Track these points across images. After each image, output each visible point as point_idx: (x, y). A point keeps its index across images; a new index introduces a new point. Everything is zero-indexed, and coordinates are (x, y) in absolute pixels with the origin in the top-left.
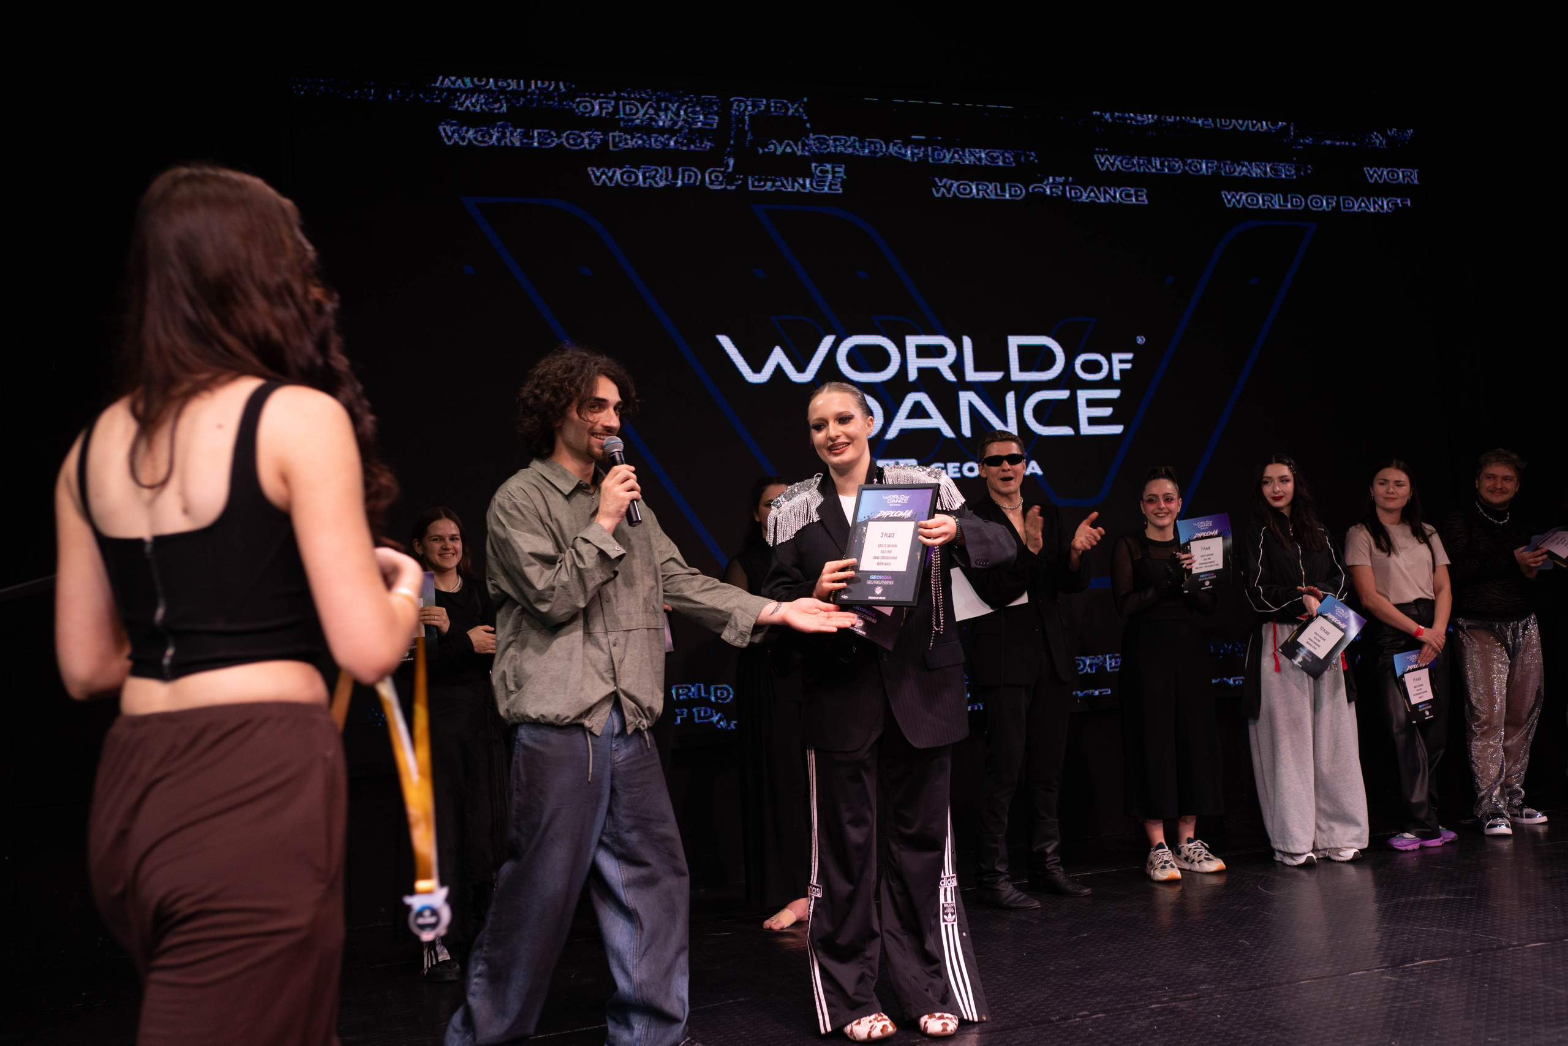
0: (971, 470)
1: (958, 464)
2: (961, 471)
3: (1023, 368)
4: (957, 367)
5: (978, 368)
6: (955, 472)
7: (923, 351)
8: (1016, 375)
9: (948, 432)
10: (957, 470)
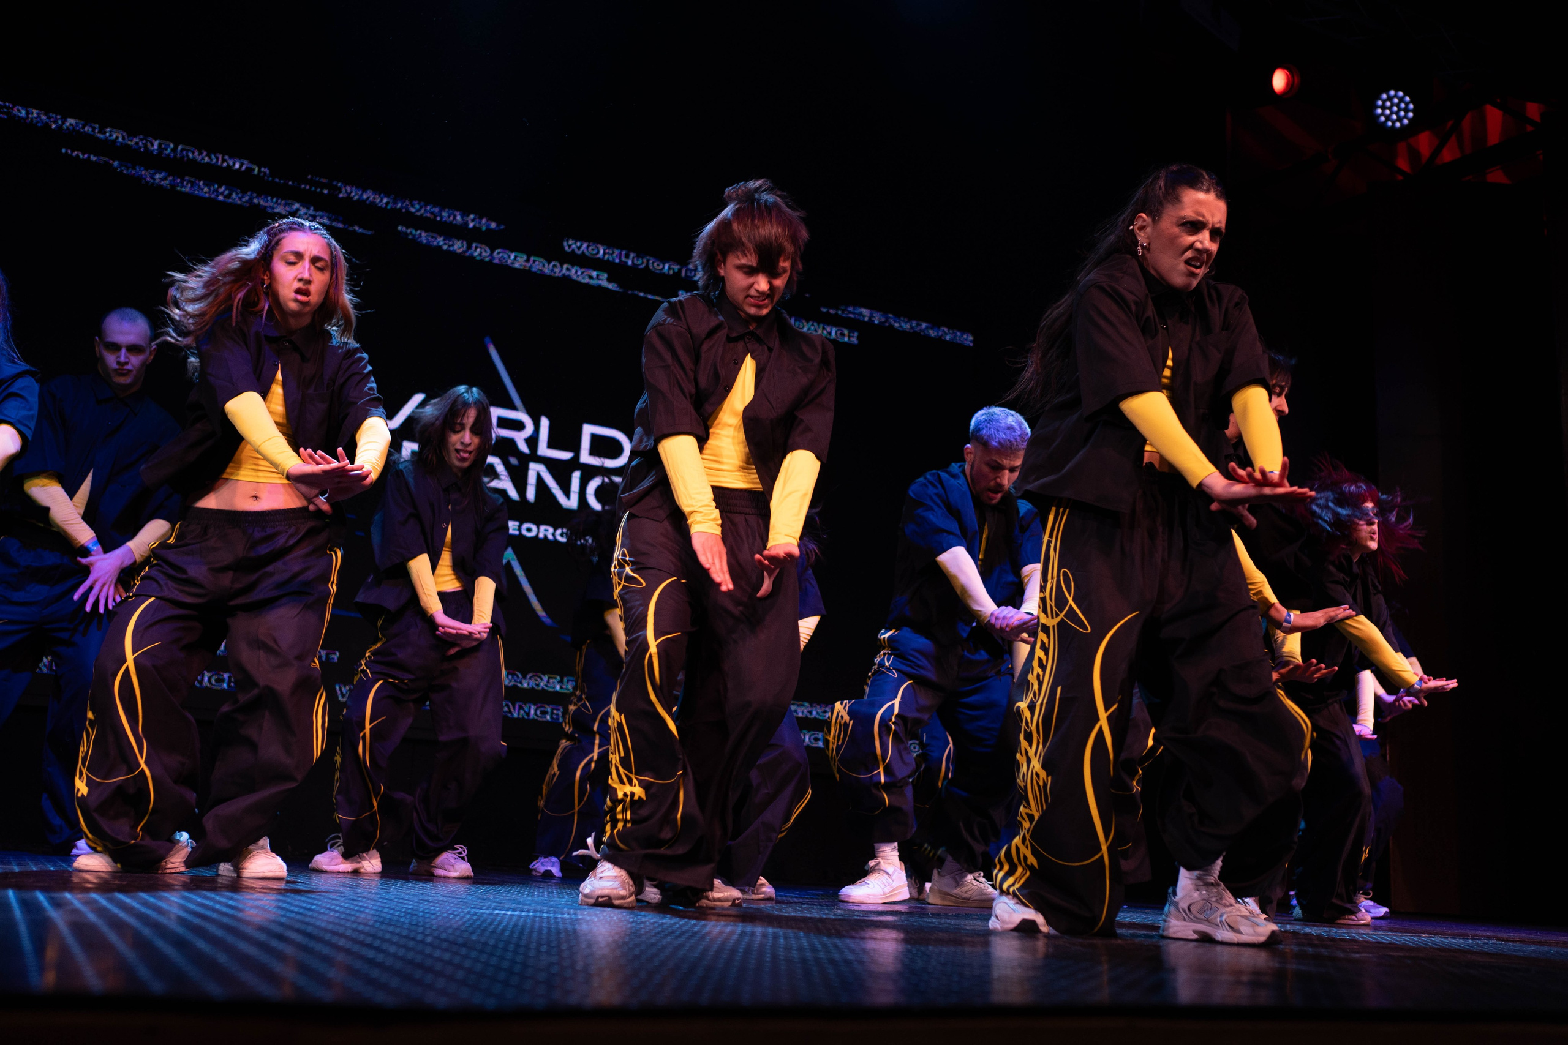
0: (529, 530)
1: (517, 523)
2: (519, 529)
3: (593, 452)
4: (532, 441)
5: (551, 445)
6: (514, 530)
7: (504, 423)
8: (586, 458)
9: (513, 494)
10: (517, 528)
